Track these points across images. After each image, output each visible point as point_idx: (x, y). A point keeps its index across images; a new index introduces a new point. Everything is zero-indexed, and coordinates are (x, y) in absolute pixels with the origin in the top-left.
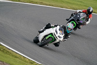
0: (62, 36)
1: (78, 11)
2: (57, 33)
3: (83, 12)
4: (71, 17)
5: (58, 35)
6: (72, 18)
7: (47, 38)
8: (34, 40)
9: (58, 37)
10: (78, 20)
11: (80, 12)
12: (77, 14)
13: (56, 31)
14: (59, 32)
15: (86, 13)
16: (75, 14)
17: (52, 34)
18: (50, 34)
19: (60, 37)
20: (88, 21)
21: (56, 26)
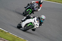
0: (38, 24)
1: (33, 2)
2: (35, 22)
3: (36, 3)
4: (27, 6)
5: (36, 23)
6: (29, 6)
7: (28, 25)
8: (17, 27)
9: (36, 25)
10: (33, 8)
11: (34, 3)
12: (32, 4)
13: (35, 21)
14: (36, 21)
15: (38, 3)
16: (30, 4)
17: (31, 23)
18: (30, 23)
19: (37, 25)
20: (39, 9)
21: (34, 17)
